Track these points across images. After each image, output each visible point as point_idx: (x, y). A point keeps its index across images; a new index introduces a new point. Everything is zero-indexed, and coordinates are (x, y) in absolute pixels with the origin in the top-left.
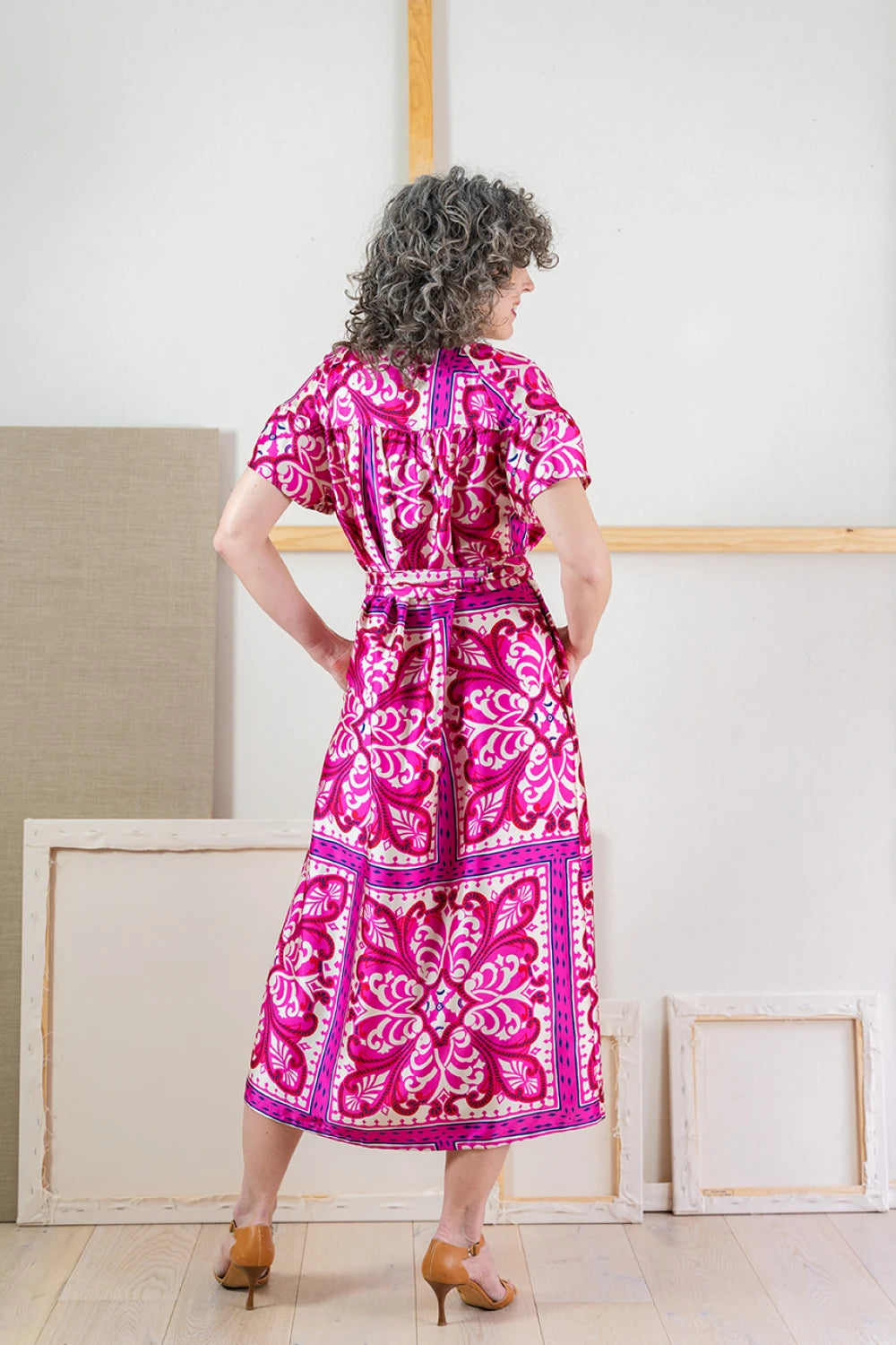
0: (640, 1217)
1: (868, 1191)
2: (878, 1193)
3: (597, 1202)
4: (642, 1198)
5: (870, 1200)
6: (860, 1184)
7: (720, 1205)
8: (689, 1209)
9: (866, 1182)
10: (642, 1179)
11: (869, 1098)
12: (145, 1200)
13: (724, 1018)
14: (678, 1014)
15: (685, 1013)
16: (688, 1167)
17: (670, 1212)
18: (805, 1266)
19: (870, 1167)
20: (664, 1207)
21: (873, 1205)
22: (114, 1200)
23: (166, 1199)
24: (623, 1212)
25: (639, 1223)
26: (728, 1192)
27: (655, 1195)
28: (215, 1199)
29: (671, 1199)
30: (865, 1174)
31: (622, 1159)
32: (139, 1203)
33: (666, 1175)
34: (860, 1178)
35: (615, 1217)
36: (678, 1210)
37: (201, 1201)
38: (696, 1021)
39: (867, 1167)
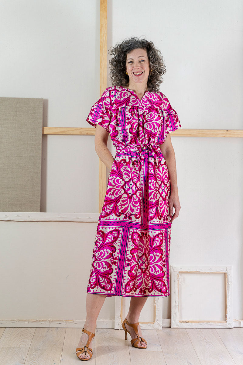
0: (161, 328)
1: (227, 322)
2: (230, 323)
3: (149, 324)
4: (162, 323)
5: (228, 325)
6: (225, 320)
7: (185, 325)
8: (176, 326)
9: (227, 320)
10: (162, 317)
11: (228, 296)
12: (20, 321)
13: (187, 272)
14: (174, 271)
15: (176, 270)
16: (175, 314)
17: (170, 327)
18: (206, 342)
19: (228, 315)
20: (169, 326)
21: (229, 326)
22: (11, 320)
23: (26, 320)
24: (156, 327)
25: (161, 330)
26: (187, 322)
27: (166, 322)
28: (40, 321)
29: (170, 323)
30: (227, 317)
31: (156, 311)
32: (18, 322)
33: (169, 317)
34: (225, 318)
35: (154, 328)
36: (172, 327)
37: (36, 321)
38: (179, 273)
39: (227, 316)
